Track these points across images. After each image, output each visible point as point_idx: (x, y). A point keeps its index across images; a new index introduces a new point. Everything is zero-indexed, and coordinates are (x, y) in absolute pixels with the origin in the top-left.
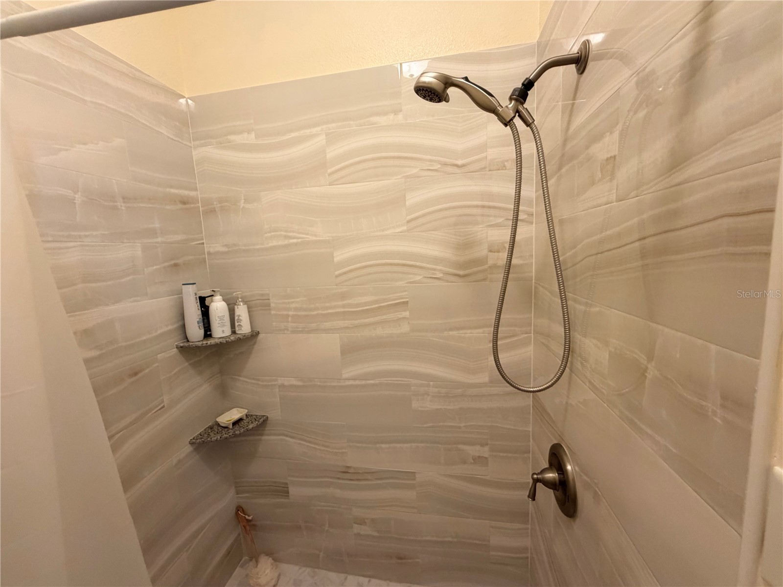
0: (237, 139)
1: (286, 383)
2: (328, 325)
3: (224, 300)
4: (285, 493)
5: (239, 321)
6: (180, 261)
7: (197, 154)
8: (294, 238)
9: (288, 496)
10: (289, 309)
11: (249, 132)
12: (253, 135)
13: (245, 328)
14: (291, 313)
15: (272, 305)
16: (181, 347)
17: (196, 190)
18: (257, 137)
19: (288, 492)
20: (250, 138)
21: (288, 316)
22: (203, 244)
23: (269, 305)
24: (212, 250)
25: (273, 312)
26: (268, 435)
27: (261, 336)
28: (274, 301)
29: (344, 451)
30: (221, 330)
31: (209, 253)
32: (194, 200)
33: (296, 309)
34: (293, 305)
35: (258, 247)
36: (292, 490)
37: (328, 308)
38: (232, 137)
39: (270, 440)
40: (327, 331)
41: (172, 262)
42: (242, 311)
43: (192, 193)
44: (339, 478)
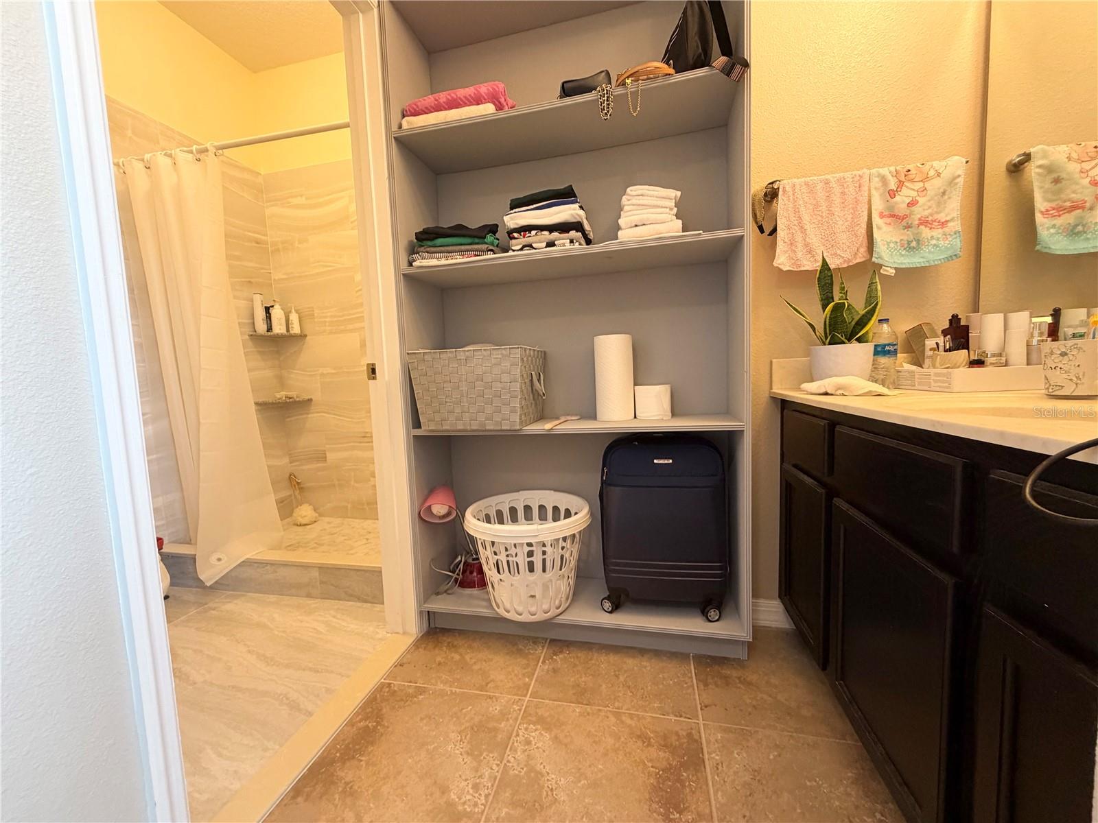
0: (295, 201)
1: (325, 372)
2: (350, 327)
3: (282, 309)
4: (324, 459)
5: (292, 324)
6: (252, 280)
7: (268, 212)
8: (330, 266)
9: (326, 460)
10: (326, 317)
11: (301, 196)
12: (304, 198)
13: (296, 329)
14: (327, 320)
15: (316, 315)
16: (251, 335)
17: (267, 236)
18: (307, 199)
19: (326, 457)
20: (301, 200)
21: (325, 322)
22: (270, 273)
23: (313, 315)
24: (276, 278)
25: (316, 320)
26: (313, 413)
27: (308, 338)
28: (316, 312)
29: (363, 420)
30: (279, 328)
31: (274, 280)
32: (266, 243)
33: (331, 316)
34: (329, 314)
35: (307, 274)
36: (329, 456)
37: (351, 314)
38: (290, 200)
39: (314, 418)
40: (351, 331)
41: (248, 280)
42: (294, 318)
43: (263, 238)
44: (360, 442)
